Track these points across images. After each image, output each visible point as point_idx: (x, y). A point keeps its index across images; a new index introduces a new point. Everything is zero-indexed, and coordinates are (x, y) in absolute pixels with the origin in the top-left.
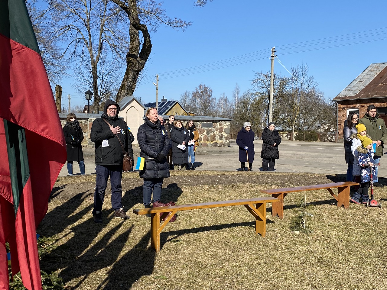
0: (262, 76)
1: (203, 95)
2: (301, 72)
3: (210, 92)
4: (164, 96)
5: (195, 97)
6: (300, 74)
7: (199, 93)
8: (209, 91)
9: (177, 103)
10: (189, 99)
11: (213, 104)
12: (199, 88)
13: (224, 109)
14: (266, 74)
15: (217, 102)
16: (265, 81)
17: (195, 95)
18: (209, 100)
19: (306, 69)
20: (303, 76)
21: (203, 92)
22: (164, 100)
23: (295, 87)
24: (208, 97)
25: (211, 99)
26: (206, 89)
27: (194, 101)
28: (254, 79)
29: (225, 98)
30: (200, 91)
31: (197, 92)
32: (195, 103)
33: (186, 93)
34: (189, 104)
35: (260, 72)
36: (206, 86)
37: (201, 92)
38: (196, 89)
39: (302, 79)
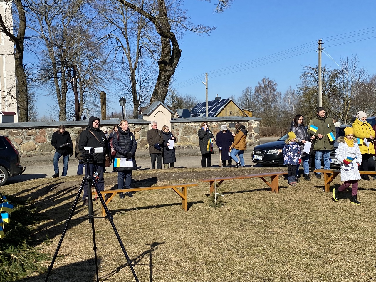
0: (311, 70)
1: (267, 89)
2: (351, 64)
3: (275, 86)
4: (217, 95)
5: (258, 92)
6: (350, 66)
7: (262, 87)
8: (273, 85)
9: (231, 100)
10: (252, 94)
11: (278, 99)
12: (262, 82)
13: (291, 103)
14: (315, 67)
15: (283, 96)
16: (315, 74)
17: (258, 90)
18: (274, 94)
19: (356, 60)
20: (353, 68)
21: (266, 86)
22: (218, 98)
23: (345, 80)
24: (272, 91)
25: (276, 93)
26: (269, 83)
27: (257, 97)
28: (302, 74)
29: (292, 91)
30: (263, 85)
31: (260, 87)
32: (258, 98)
33: (247, 89)
34: (252, 100)
35: (309, 66)
36: (270, 80)
37: (264, 87)
38: (259, 83)
39: (352, 72)
